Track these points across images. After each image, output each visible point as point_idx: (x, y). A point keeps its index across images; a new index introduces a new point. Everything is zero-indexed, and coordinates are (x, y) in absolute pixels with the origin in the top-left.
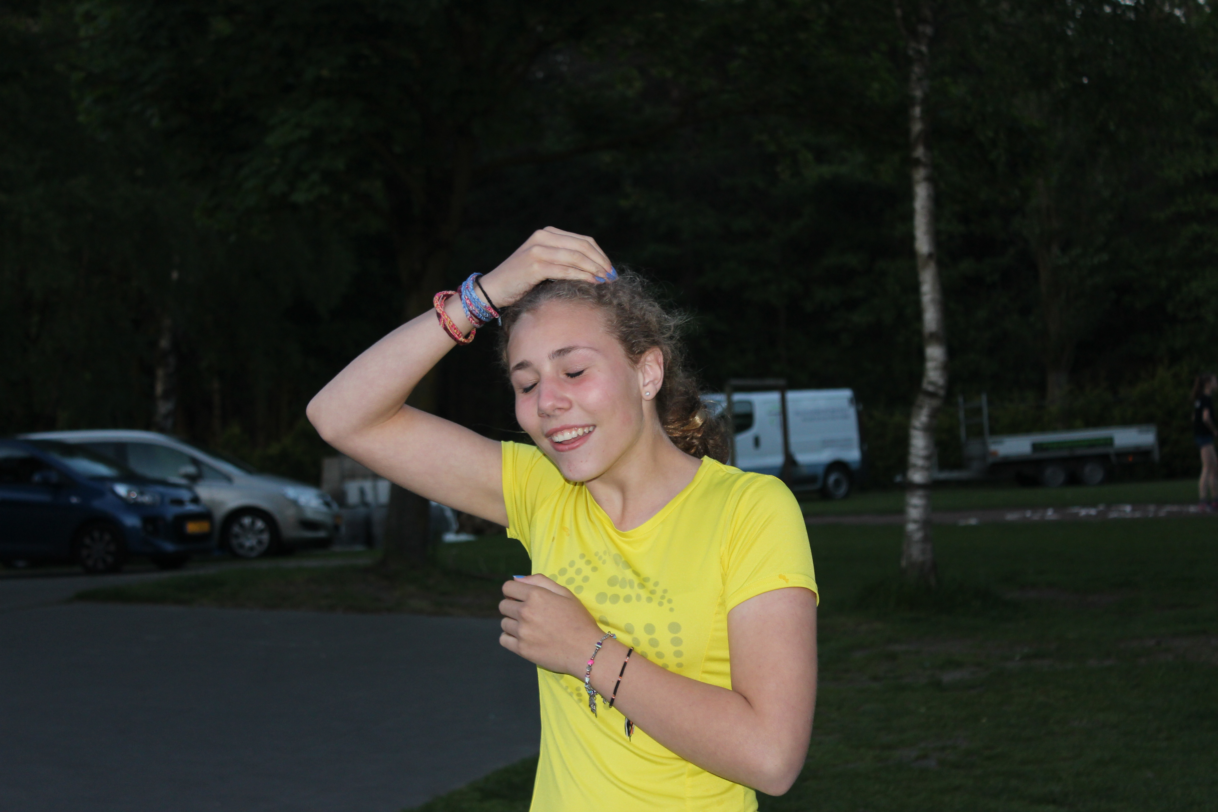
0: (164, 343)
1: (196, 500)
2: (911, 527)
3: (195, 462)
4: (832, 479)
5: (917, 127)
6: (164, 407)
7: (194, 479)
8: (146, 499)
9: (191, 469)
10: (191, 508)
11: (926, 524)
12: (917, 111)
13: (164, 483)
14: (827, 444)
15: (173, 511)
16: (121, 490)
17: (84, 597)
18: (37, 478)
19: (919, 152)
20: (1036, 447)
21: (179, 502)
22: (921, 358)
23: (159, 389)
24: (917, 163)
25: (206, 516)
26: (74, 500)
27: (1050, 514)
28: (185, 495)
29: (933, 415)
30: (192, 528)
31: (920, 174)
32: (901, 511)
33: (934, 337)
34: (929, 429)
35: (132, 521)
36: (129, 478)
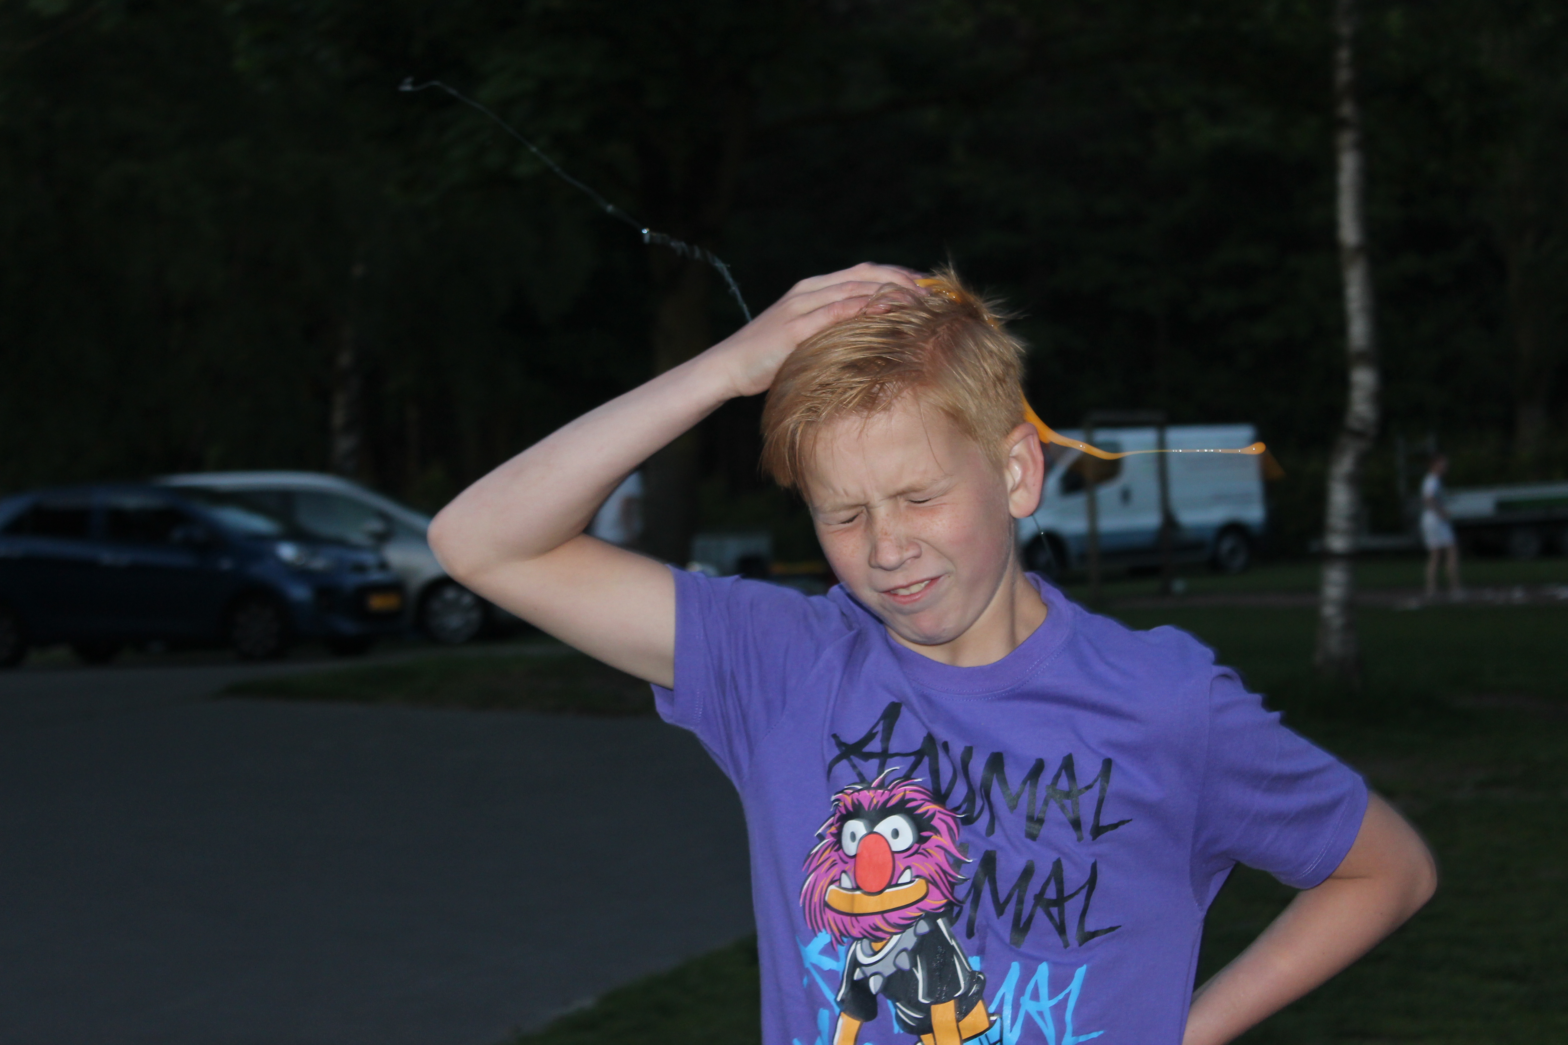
0: (345, 359)
1: (383, 566)
2: (1329, 611)
3: (383, 516)
4: (1227, 545)
5: (1344, 76)
6: (344, 444)
7: (382, 538)
8: (319, 563)
9: (376, 525)
10: (376, 576)
11: (1349, 606)
12: (1344, 54)
13: (340, 543)
14: (1219, 499)
15: (353, 580)
16: (287, 552)
17: (237, 691)
18: (178, 534)
19: (1347, 110)
20: (1502, 506)
21: (360, 568)
22: (1343, 385)
23: (339, 418)
24: (1342, 124)
25: (396, 586)
26: (226, 564)
27: (1518, 595)
28: (369, 558)
29: (1362, 460)
30: (378, 603)
31: (1347, 138)
32: (1315, 588)
33: (1363, 358)
34: (1356, 481)
35: (300, 593)
36: (296, 535)
